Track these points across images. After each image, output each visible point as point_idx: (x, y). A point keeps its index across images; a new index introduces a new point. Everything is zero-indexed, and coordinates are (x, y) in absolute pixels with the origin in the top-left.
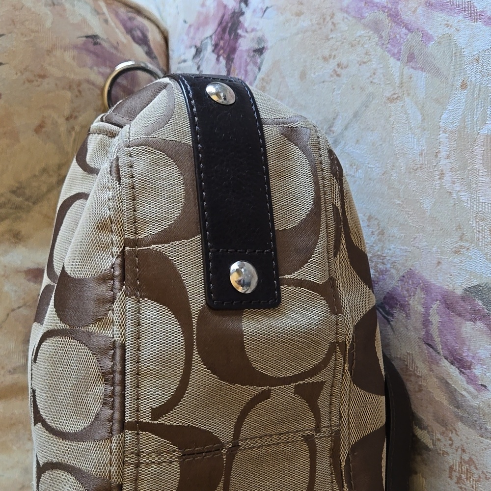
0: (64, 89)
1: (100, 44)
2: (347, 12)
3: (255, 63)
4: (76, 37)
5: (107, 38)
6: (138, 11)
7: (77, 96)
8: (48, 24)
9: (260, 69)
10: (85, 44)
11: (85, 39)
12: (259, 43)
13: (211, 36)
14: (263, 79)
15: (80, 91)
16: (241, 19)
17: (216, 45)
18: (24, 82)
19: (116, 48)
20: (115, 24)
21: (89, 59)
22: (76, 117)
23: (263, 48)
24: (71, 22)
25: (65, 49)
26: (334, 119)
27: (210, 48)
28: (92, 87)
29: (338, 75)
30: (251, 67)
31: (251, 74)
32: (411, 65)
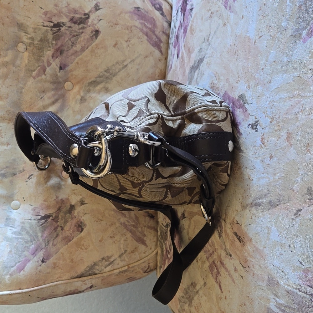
0: (125, 29)
1: (140, 11)
3: (190, 15)
4: (130, 8)
5: (144, 8)
7: (130, 32)
8: (119, 3)
9: (191, 17)
10: (134, 11)
11: (134, 9)
12: (192, 7)
13: (181, 5)
14: (192, 21)
15: (131, 30)
17: (181, 9)
18: (110, 27)
19: (147, 12)
20: (148, 2)
21: (136, 17)
22: (130, 41)
24: (129, 2)
25: (126, 13)
26: (210, 35)
28: (136, 28)
29: (211, 17)
30: (189, 16)
31: (189, 19)
32: (230, 11)
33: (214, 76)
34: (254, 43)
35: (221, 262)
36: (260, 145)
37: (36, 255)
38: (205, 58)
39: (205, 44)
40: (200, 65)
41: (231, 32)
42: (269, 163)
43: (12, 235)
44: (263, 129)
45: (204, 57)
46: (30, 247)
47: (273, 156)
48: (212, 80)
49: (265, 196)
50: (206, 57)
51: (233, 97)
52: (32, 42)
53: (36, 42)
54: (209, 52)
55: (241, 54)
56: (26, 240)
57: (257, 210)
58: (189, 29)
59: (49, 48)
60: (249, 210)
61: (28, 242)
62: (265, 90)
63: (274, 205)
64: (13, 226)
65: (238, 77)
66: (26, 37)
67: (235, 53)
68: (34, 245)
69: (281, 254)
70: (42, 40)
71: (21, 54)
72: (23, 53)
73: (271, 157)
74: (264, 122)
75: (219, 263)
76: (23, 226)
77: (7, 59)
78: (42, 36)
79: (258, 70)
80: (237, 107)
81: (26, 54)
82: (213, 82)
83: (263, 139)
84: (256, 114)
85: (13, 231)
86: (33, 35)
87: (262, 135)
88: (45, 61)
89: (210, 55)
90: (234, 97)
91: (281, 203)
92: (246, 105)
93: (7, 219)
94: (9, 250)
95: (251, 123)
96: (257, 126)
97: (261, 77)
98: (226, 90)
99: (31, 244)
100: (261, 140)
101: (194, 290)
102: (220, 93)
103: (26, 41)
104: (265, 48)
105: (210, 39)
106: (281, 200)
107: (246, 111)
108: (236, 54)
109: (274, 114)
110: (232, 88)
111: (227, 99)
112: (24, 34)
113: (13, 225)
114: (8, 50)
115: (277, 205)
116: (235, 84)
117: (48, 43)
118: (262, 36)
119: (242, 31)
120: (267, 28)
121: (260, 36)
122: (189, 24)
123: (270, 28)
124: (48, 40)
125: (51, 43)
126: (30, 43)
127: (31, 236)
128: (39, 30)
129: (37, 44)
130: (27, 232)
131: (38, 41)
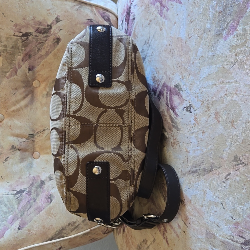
1: (93, 22)
2: (152, 4)
3: (133, 23)
4: (84, 20)
5: (95, 20)
6: (107, 10)
8: (76, 16)
9: (134, 25)
10: (87, 22)
11: (87, 20)
12: (134, 17)
13: (125, 16)
14: (135, 28)
16: (131, 9)
17: (126, 19)
18: (68, 35)
19: (98, 23)
20: (98, 15)
24: (83, 15)
25: (81, 24)
26: (149, 38)
27: (124, 20)
29: (150, 24)
30: (132, 25)
31: (132, 27)
32: (165, 18)
33: (154, 70)
34: (185, 42)
36: (194, 123)
38: (146, 57)
39: (146, 45)
41: (166, 35)
42: (202, 138)
44: (195, 110)
45: (146, 56)
46: (8, 217)
47: (205, 132)
48: (153, 74)
49: (200, 164)
50: (147, 56)
51: (170, 87)
52: (5, 49)
53: (8, 49)
54: (150, 52)
55: (175, 52)
56: (4, 212)
57: (194, 176)
58: (132, 34)
59: (19, 54)
60: (188, 177)
61: (6, 213)
62: (196, 79)
63: (208, 171)
65: (174, 71)
66: (1, 45)
67: (171, 51)
68: (11, 215)
69: (215, 211)
70: (14, 47)
73: (203, 132)
74: (196, 105)
76: (2, 200)
78: (13, 44)
79: (189, 64)
80: (173, 94)
81: (1, 59)
82: (154, 75)
83: (196, 118)
84: (189, 99)
86: (6, 43)
87: (195, 115)
88: (16, 64)
89: (151, 55)
90: (171, 86)
91: (213, 169)
92: (181, 92)
95: (185, 107)
96: (190, 108)
97: (192, 69)
98: (164, 81)
99: (9, 215)
100: (194, 119)
101: (146, 246)
102: (159, 84)
103: (1, 48)
104: (194, 46)
105: (150, 41)
106: (213, 167)
107: (181, 97)
108: (172, 52)
109: (204, 98)
110: (170, 79)
111: (166, 88)
115: (210, 171)
116: (171, 76)
117: (19, 49)
118: (191, 37)
119: (175, 34)
120: (195, 30)
121: (189, 37)
122: (132, 31)
123: (197, 30)
124: (18, 47)
125: (21, 49)
126: (4, 50)
127: (8, 208)
128: (11, 39)
129: (10, 50)
130: (6, 205)
131: (10, 48)
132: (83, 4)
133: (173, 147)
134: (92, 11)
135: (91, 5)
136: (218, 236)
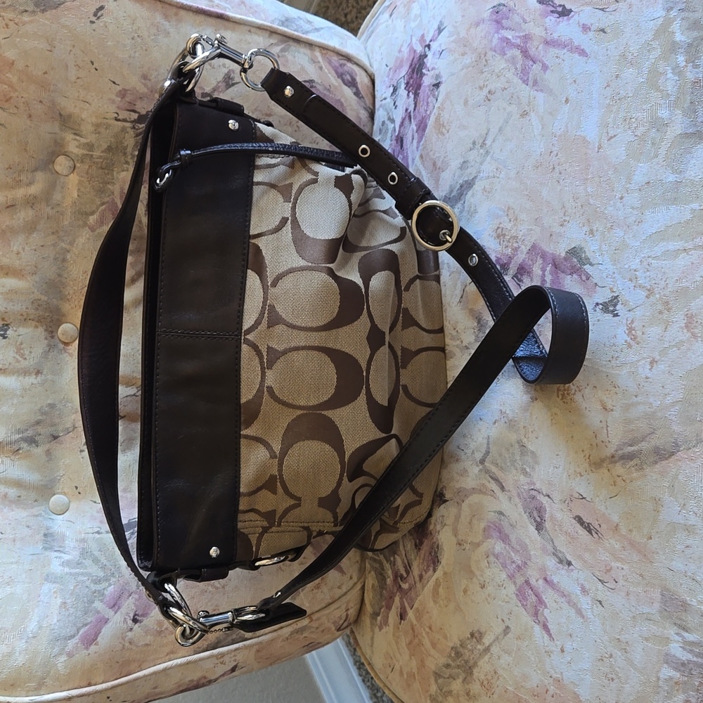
2: (495, 51)
3: (434, 96)
6: (349, 58)
9: (437, 100)
12: (437, 80)
13: (404, 77)
14: (439, 108)
16: (425, 60)
17: (407, 84)
23: (439, 83)
26: (487, 134)
27: (403, 86)
29: (489, 100)
30: (431, 99)
31: (431, 105)
32: (535, 88)
33: (501, 213)
34: (597, 149)
35: (545, 579)
36: (626, 341)
37: (119, 608)
38: (477, 180)
39: (475, 151)
40: (465, 193)
41: (540, 128)
42: (649, 375)
43: (61, 568)
44: (630, 310)
45: (476, 177)
46: (105, 591)
47: (656, 362)
48: (498, 223)
49: (643, 439)
50: (479, 177)
51: (552, 254)
52: (87, 153)
53: (96, 153)
54: (488, 167)
55: (568, 170)
56: (94, 578)
57: (628, 467)
58: (431, 122)
59: (125, 166)
60: (609, 470)
61: (100, 581)
62: (631, 236)
63: (665, 454)
64: (60, 549)
65: (564, 215)
66: (77, 143)
67: (554, 168)
68: (112, 586)
69: (688, 547)
70: (112, 149)
71: (62, 179)
72: (67, 176)
73: (653, 362)
74: (631, 296)
75: (541, 582)
76: (83, 548)
77: (34, 190)
78: (112, 140)
79: (610, 200)
80: (563, 272)
81: (74, 178)
82: (501, 226)
83: (630, 329)
84: (612, 283)
85: (62, 560)
86: (92, 138)
87: (629, 322)
88: (115, 193)
89: (491, 175)
90: (555, 253)
91: (681, 449)
92: (587, 267)
93: (45, 535)
94: (59, 601)
95: (600, 301)
96: (615, 305)
97: (620, 212)
98: (535, 241)
99: (107, 584)
100: (627, 332)
101: (479, 647)
102: (519, 247)
103: (76, 151)
104: (624, 158)
105: (488, 142)
106: (680, 443)
107: (588, 279)
108: (557, 170)
109: (654, 282)
110: (551, 235)
111: (539, 258)
112: (72, 136)
113: (60, 547)
114: (36, 170)
115: (673, 454)
116: (557, 229)
117: (125, 154)
118: (615, 136)
119: (567, 127)
120: (625, 120)
121: (610, 135)
122: (431, 113)
123: (633, 120)
124: (125, 148)
125: (131, 154)
126: (83, 155)
127: (103, 567)
128: (106, 128)
129: (100, 157)
130: (96, 561)
131: (102, 152)
132: (291, 43)
133: (562, 399)
134: (314, 61)
135: (310, 45)
136: (695, 604)
